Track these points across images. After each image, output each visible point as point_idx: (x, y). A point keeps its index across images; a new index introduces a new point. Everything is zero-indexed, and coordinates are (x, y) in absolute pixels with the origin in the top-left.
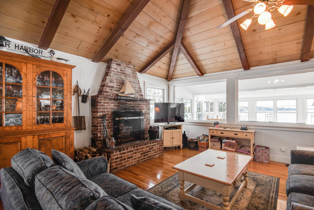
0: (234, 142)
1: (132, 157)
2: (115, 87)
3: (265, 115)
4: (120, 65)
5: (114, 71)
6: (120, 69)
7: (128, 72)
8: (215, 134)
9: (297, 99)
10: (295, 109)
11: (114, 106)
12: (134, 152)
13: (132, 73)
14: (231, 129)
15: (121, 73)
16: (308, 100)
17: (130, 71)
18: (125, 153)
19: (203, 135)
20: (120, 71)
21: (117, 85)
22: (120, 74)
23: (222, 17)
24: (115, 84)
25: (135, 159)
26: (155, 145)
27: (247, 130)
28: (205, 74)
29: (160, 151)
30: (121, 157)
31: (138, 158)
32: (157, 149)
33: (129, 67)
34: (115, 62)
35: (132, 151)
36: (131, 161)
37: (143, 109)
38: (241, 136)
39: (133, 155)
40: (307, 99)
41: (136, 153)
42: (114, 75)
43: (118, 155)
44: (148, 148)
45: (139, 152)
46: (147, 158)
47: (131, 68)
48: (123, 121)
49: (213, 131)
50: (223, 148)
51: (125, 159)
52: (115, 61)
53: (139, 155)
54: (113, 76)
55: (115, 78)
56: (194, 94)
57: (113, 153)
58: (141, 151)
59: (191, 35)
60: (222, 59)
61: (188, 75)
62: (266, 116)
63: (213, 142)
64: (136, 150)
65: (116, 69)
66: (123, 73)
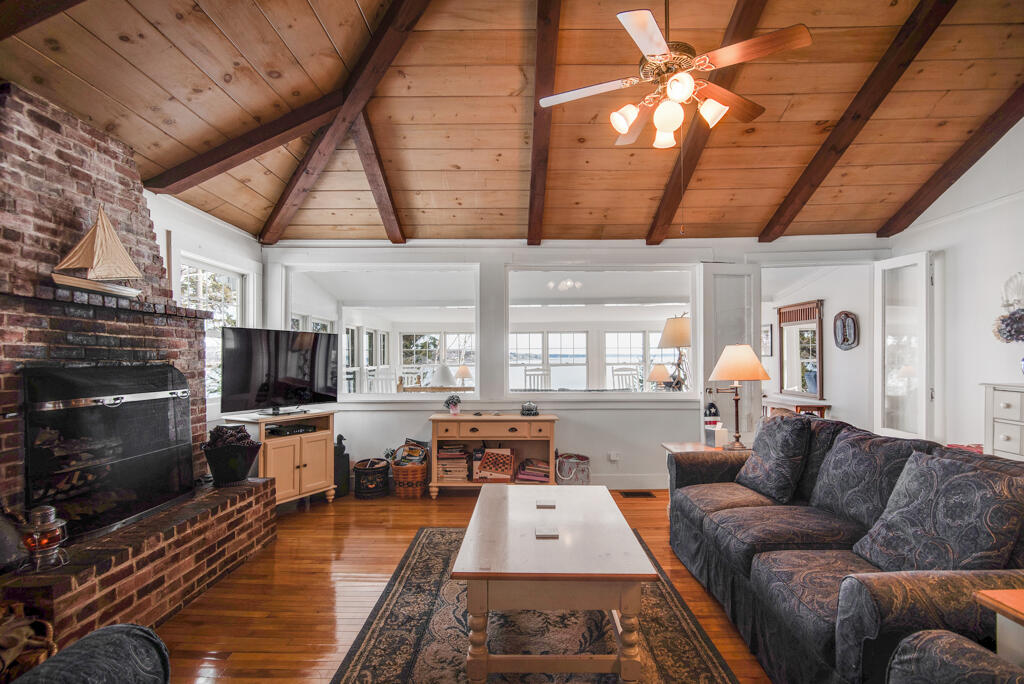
0: (507, 452)
1: (161, 581)
2: (31, 237)
3: (526, 371)
4: (56, 127)
5: (23, 153)
6: (54, 147)
7: (99, 171)
8: (454, 434)
9: (587, 332)
10: (583, 356)
11: (31, 337)
12: (169, 554)
13: (122, 183)
14: (497, 415)
15: (61, 169)
16: (607, 335)
17: (112, 170)
18: (129, 571)
19: (408, 442)
20: (55, 158)
21: (39, 228)
22: (54, 171)
23: (516, 70)
24: (24, 221)
25: (173, 588)
26: (250, 505)
27: (536, 414)
28: (411, 238)
29: (266, 525)
30: (112, 596)
31: (187, 578)
32: (256, 520)
33: (106, 151)
34: (27, 106)
35: (161, 553)
36: (154, 605)
37: (175, 356)
38: (525, 433)
39: (165, 573)
40: (606, 332)
41: (176, 558)
42: (22, 173)
43: (92, 590)
44: (224, 525)
45: (190, 551)
46: (221, 567)
47: (115, 156)
48: (96, 416)
49: (446, 425)
50: (475, 477)
51: (128, 602)
52: (30, 100)
53: (188, 563)
54: (14, 174)
55: (25, 186)
56: (341, 304)
57: (68, 588)
58: (199, 545)
59: (404, 92)
60: (477, 201)
61: (351, 232)
62: (526, 375)
63: (444, 462)
64: (178, 544)
65: (32, 141)
66: (75, 174)
